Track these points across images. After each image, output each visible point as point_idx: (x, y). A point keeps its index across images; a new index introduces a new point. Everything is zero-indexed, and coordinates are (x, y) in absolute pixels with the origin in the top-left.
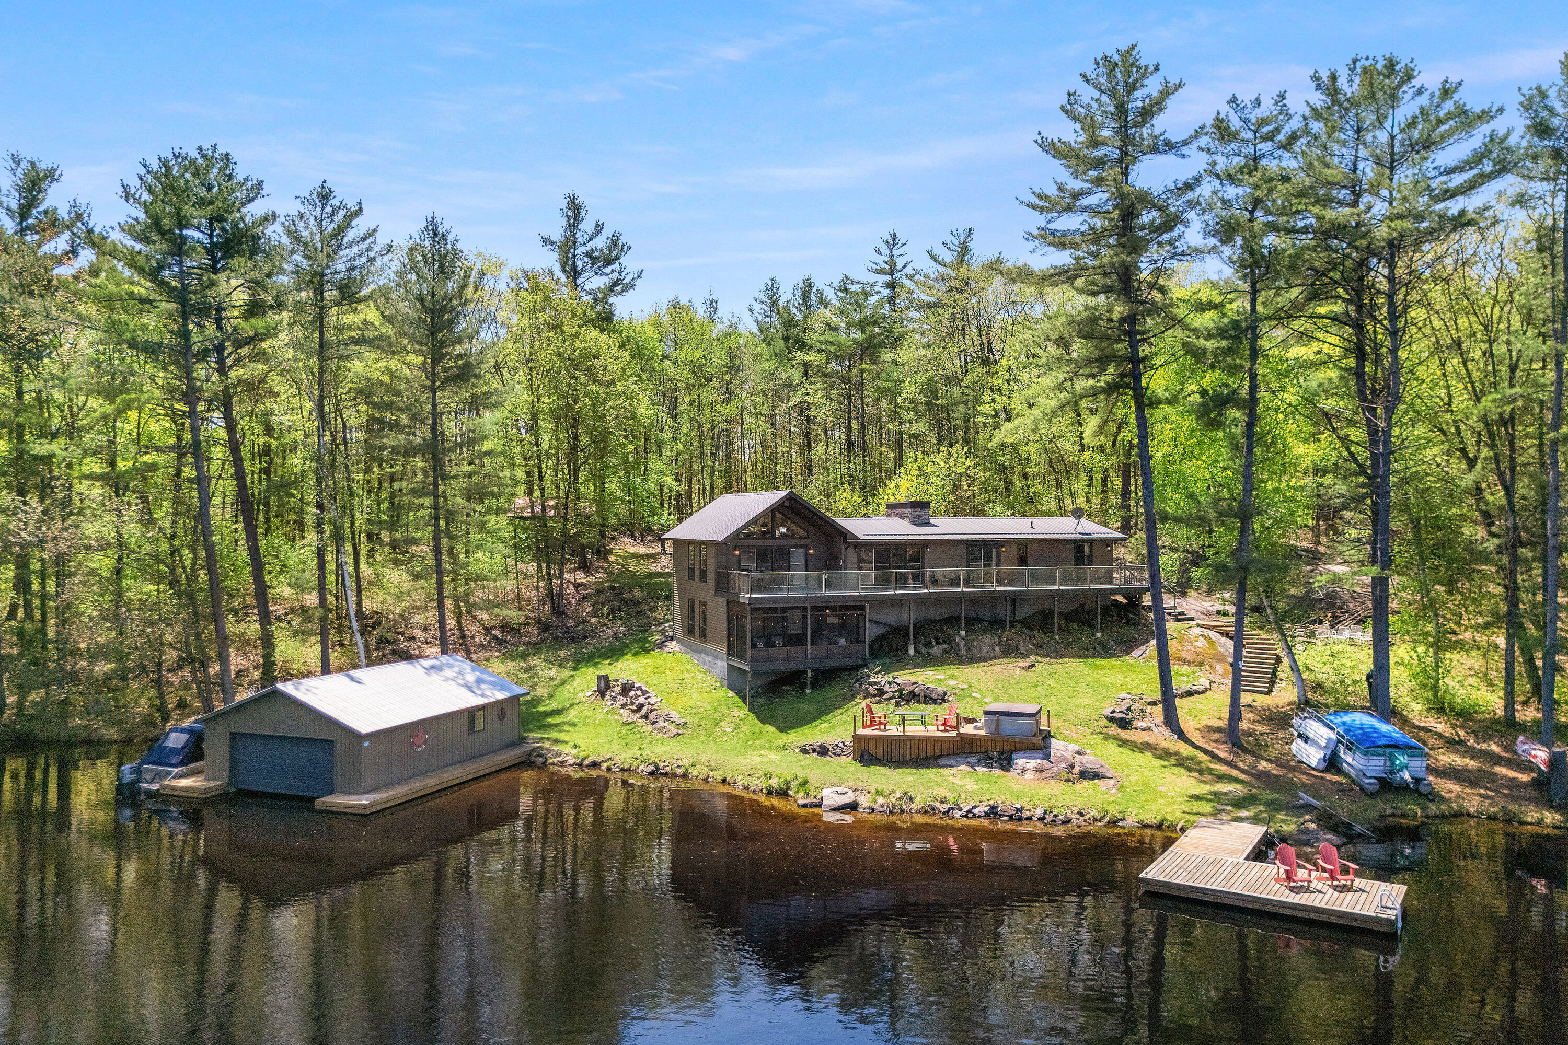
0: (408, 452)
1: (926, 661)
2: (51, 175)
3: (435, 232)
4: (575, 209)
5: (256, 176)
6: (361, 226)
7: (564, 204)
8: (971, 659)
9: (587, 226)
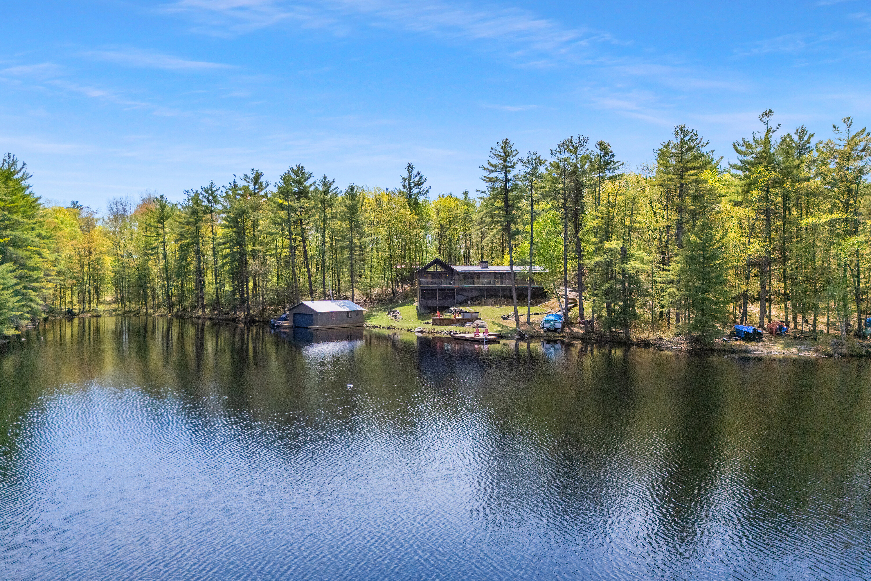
0: (343, 248)
1: (472, 305)
2: (261, 174)
3: (352, 188)
4: (410, 168)
5: (310, 172)
6: (333, 187)
7: (407, 166)
8: (485, 305)
9: (414, 173)
